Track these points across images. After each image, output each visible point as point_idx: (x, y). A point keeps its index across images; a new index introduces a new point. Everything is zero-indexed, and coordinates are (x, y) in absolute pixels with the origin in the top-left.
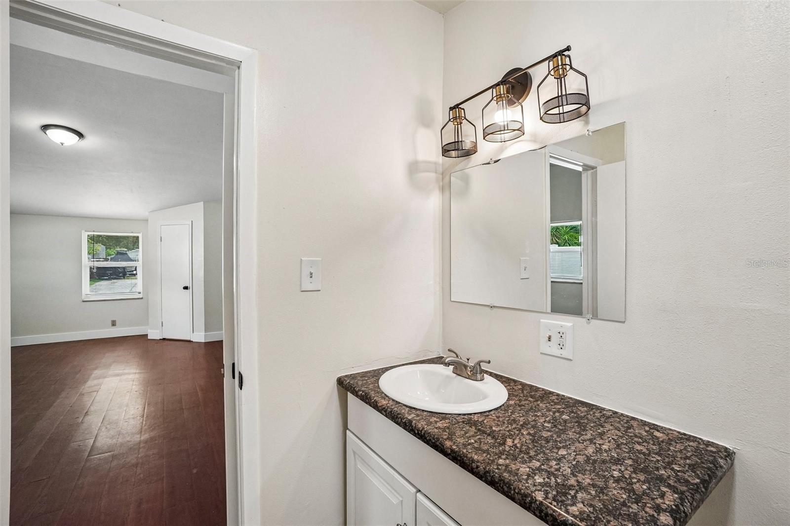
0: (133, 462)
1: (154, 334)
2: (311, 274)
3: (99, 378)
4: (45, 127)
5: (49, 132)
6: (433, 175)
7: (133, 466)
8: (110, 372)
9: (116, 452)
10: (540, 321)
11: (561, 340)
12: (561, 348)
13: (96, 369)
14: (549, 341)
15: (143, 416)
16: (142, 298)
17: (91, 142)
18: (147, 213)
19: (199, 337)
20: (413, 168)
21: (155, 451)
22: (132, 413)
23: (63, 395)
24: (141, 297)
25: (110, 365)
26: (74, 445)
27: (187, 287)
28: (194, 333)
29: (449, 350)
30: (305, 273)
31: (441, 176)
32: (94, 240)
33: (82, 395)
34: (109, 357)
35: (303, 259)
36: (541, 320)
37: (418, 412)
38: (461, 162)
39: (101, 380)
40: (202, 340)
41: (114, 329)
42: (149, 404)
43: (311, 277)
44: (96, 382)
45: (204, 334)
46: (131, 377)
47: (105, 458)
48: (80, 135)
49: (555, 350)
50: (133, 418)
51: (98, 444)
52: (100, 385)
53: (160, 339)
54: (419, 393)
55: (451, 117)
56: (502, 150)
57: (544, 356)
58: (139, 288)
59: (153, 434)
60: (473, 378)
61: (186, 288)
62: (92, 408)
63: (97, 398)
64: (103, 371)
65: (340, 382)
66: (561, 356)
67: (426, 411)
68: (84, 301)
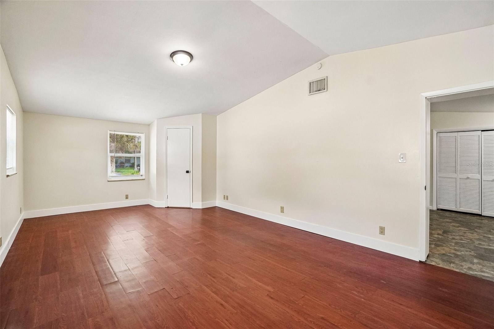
4: (174, 53)
5: (175, 56)
19: (198, 205)
24: (144, 178)
27: (188, 171)
28: (193, 203)
40: (200, 207)
41: (127, 201)
45: (201, 203)
53: (166, 207)
68: (108, 181)
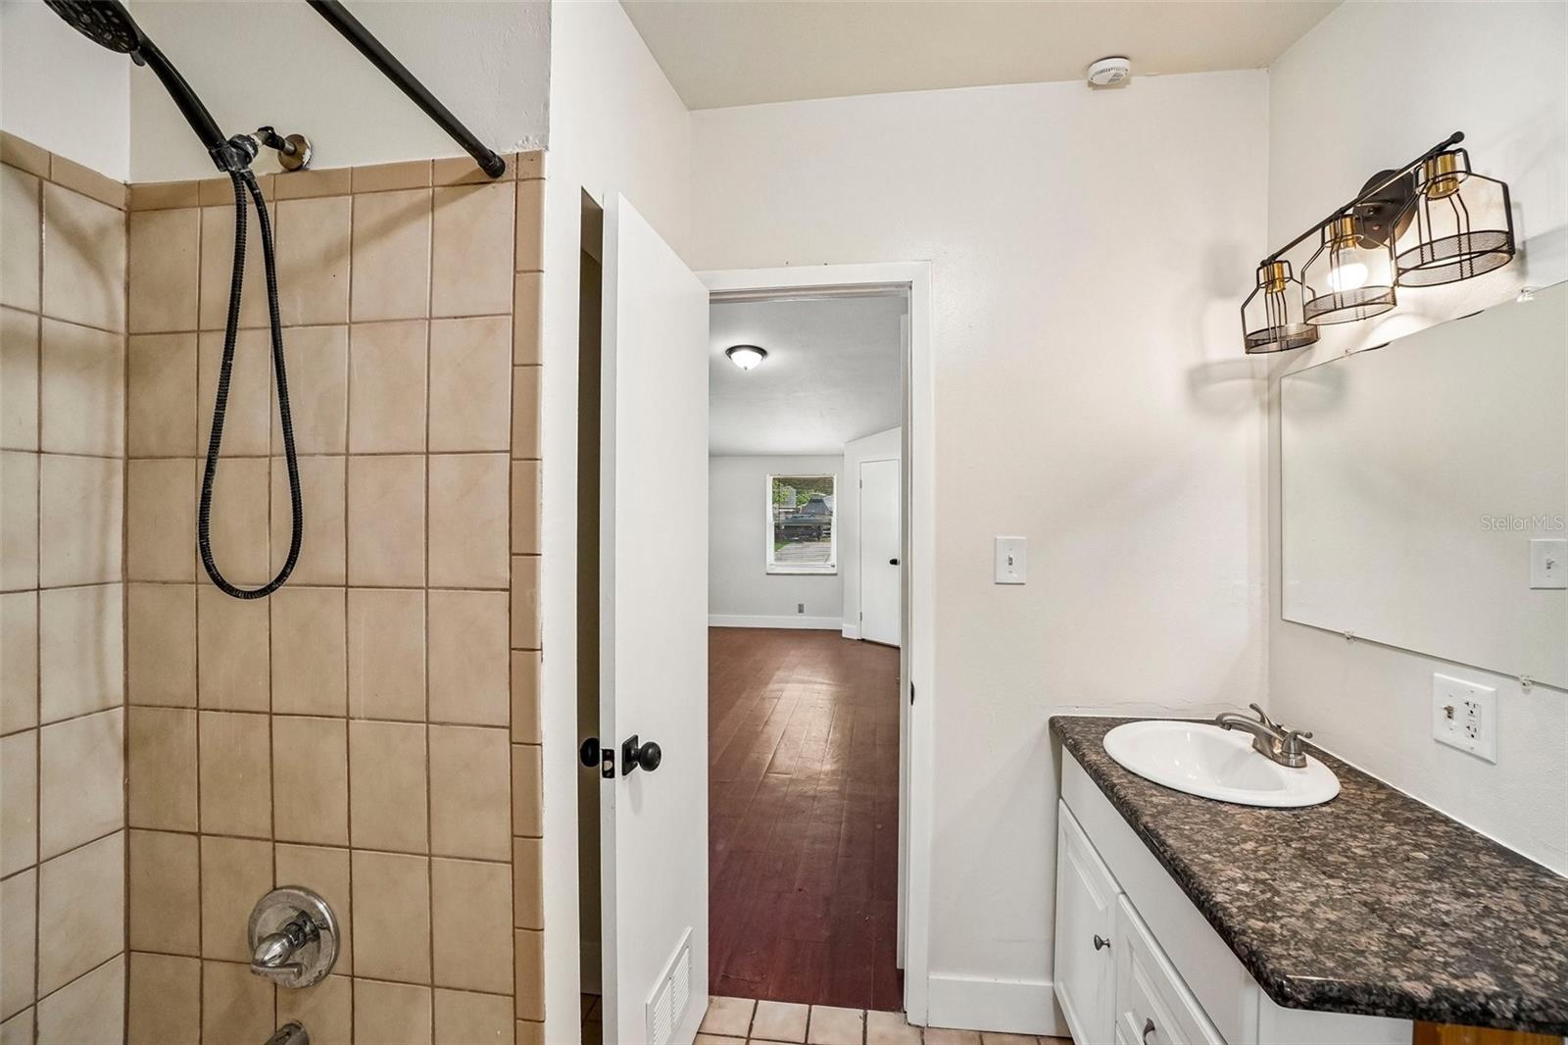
0: (811, 793)
1: (850, 631)
2: (1011, 559)
3: (782, 682)
4: (731, 350)
5: (733, 355)
6: (1248, 383)
7: (810, 797)
8: (794, 677)
9: (794, 777)
10: (1432, 677)
11: (1472, 718)
12: (1473, 736)
13: (778, 669)
14: (1450, 717)
15: (827, 740)
16: (835, 575)
17: (775, 358)
18: (842, 445)
20: (1199, 378)
21: (837, 788)
22: (814, 734)
23: (744, 695)
24: (834, 572)
25: (795, 666)
26: (753, 756)
29: (1252, 706)
30: (1003, 558)
31: (1266, 383)
32: (781, 482)
33: (763, 699)
34: (793, 655)
35: (998, 538)
36: (1436, 675)
37: (1136, 779)
38: (1296, 357)
39: (783, 685)
41: (801, 617)
42: (835, 728)
43: (1011, 564)
44: (777, 686)
46: (817, 687)
47: (783, 780)
48: (762, 352)
49: (1459, 737)
50: (816, 741)
51: (777, 762)
52: (782, 690)
53: (858, 640)
54: (1177, 763)
55: (1262, 281)
56: (1365, 334)
57: (1440, 746)
58: (833, 560)
59: (834, 767)
60: (1281, 760)
61: (894, 562)
62: (772, 718)
63: (779, 707)
64: (787, 673)
65: (1053, 722)
66: (1470, 751)
67: (1149, 781)
68: (768, 574)
